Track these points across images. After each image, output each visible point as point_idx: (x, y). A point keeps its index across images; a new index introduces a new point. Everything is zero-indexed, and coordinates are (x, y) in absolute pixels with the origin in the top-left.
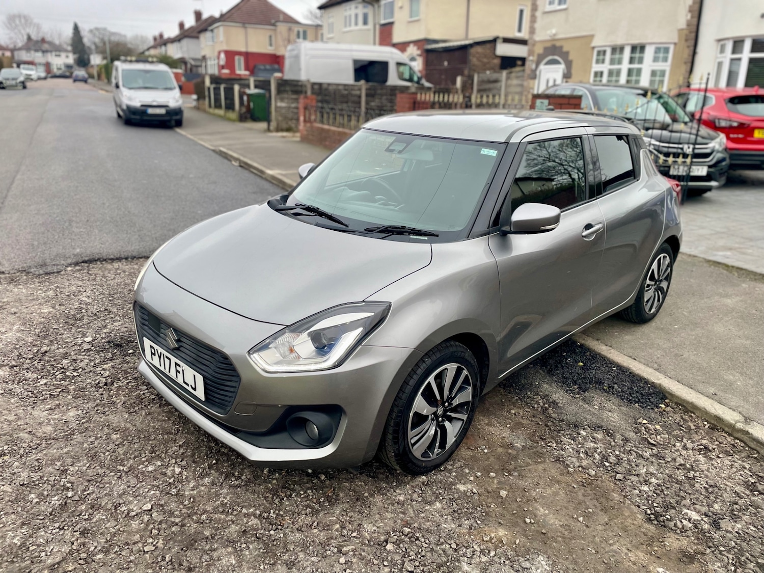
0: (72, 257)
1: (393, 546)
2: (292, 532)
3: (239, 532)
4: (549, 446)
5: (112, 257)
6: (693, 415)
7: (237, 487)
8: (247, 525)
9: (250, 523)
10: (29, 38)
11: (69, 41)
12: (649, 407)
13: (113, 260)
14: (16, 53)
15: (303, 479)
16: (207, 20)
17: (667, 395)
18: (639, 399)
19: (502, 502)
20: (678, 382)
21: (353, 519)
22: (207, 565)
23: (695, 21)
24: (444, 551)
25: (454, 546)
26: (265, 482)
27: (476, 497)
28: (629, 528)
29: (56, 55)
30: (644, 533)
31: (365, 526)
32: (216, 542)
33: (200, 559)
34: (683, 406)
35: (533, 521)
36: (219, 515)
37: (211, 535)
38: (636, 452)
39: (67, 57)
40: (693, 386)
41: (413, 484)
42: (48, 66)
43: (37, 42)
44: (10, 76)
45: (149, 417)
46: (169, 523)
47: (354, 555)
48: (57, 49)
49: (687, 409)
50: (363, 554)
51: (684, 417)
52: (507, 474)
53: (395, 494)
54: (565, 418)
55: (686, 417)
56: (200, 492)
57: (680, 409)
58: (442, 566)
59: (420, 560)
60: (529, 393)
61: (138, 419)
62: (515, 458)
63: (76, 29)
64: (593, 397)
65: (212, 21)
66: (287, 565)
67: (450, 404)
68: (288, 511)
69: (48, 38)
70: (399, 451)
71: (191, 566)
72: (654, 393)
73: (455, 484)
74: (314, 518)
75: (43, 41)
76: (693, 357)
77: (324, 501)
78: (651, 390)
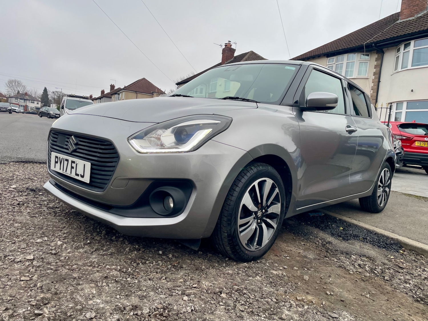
0: (15, 158)
1: (226, 296)
2: (145, 281)
3: (102, 277)
4: (332, 260)
5: (41, 161)
6: (422, 256)
7: (103, 255)
8: (109, 274)
9: (111, 273)
10: (19, 92)
11: (40, 97)
12: (392, 251)
13: (40, 163)
14: (9, 99)
15: (156, 256)
16: (116, 89)
17: (403, 245)
18: (385, 246)
19: (306, 282)
20: (408, 238)
21: (193, 278)
22: (71, 292)
23: (375, 94)
24: (267, 303)
25: (275, 300)
26: (126, 254)
27: (286, 278)
28: (405, 304)
29: (31, 102)
30: (416, 307)
31: (204, 282)
32: (82, 281)
33: (67, 288)
34: (415, 251)
35: (332, 293)
36: (87, 267)
37: (79, 277)
38: (393, 269)
39: (38, 104)
40: (419, 241)
41: (238, 266)
42: (26, 107)
43: (23, 94)
44: (3, 106)
45: (45, 220)
46: (45, 268)
47: (195, 297)
48: (33, 100)
49: (418, 253)
50: (202, 297)
51: (417, 257)
52: (306, 269)
53: (225, 269)
54: (339, 249)
55: (419, 257)
56: (75, 255)
57: (413, 254)
58: (267, 310)
59: (248, 305)
60: (311, 237)
61: (36, 220)
62: (310, 263)
63: (45, 90)
64: (354, 243)
65: (119, 90)
66: (139, 297)
67: (266, 211)
68: (142, 270)
69: (29, 93)
70: (231, 232)
71: (58, 292)
72: (394, 244)
73: (270, 270)
74: (163, 275)
75: (26, 94)
76: (413, 229)
77: (171, 268)
78: (392, 242)
